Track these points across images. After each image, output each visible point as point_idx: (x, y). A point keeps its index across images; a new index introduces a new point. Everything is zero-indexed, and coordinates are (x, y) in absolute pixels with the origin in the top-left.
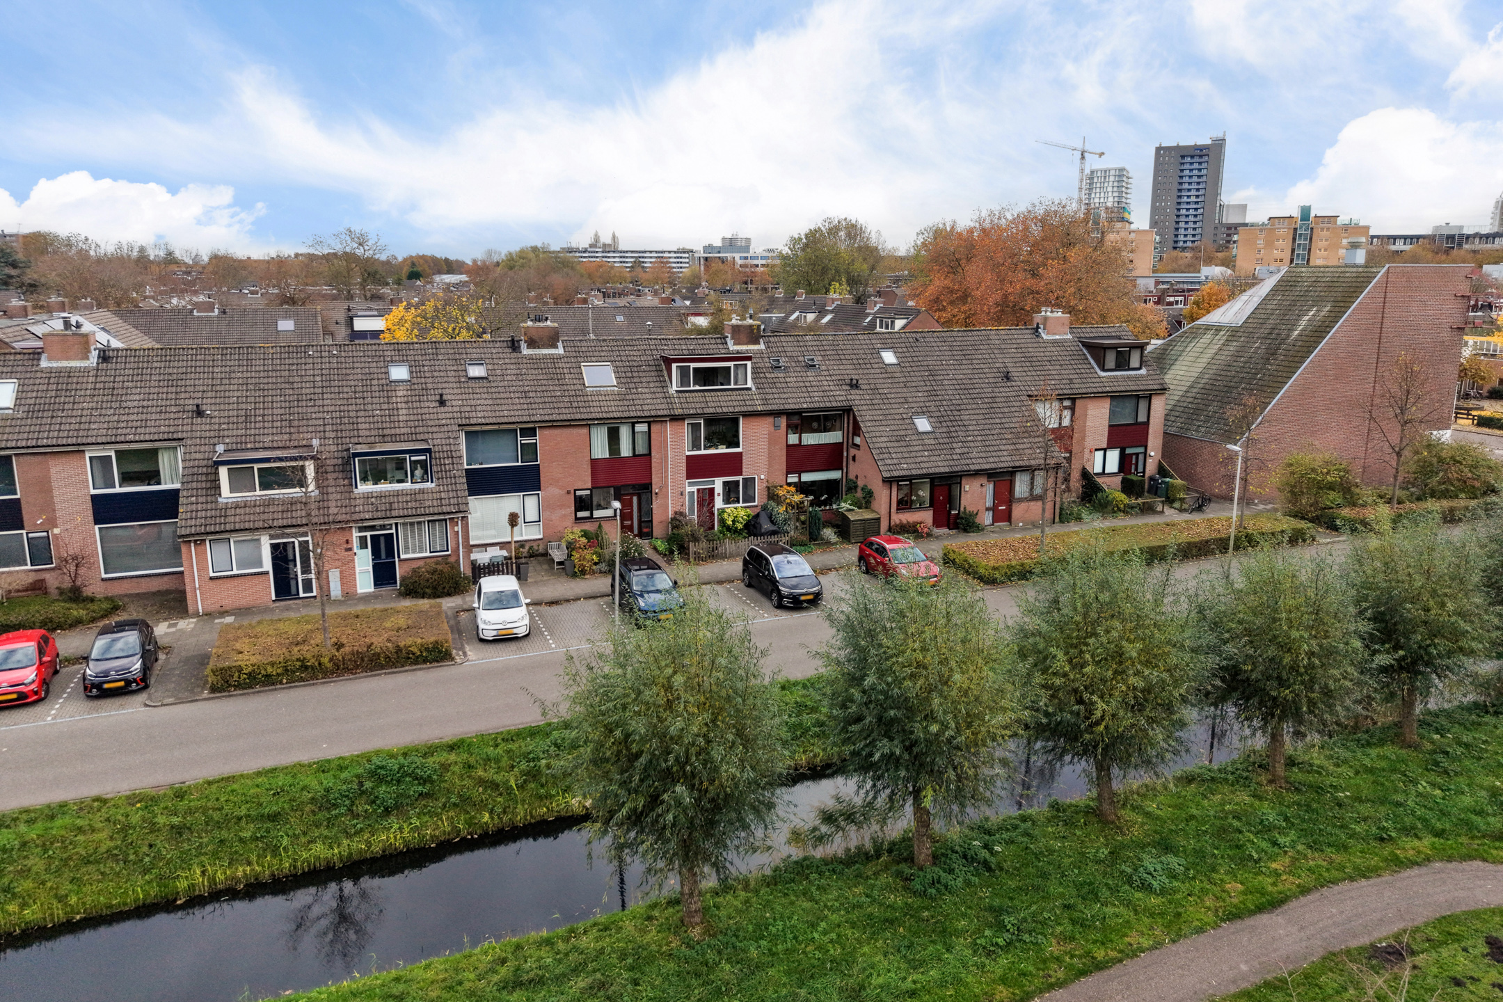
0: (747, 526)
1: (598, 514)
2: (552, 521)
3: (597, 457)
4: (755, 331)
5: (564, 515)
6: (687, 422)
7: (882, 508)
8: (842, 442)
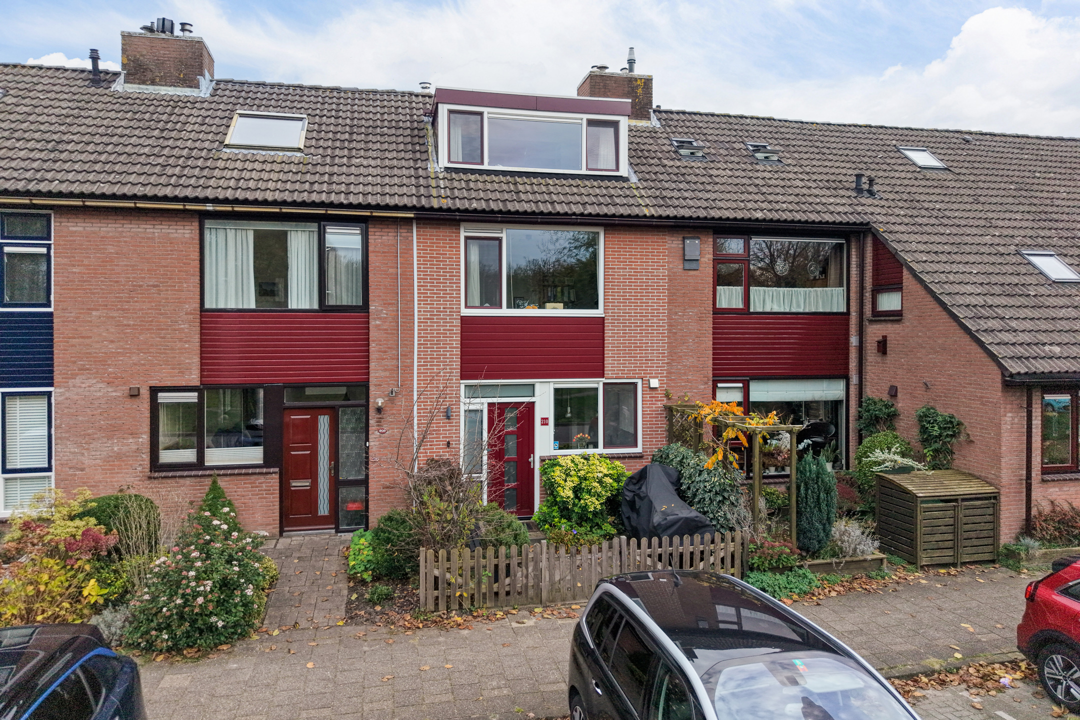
0: (613, 504)
1: (216, 456)
2: (82, 470)
3: (221, 306)
4: (640, 91)
5: (119, 456)
6: (463, 234)
7: (1003, 464)
8: (848, 313)
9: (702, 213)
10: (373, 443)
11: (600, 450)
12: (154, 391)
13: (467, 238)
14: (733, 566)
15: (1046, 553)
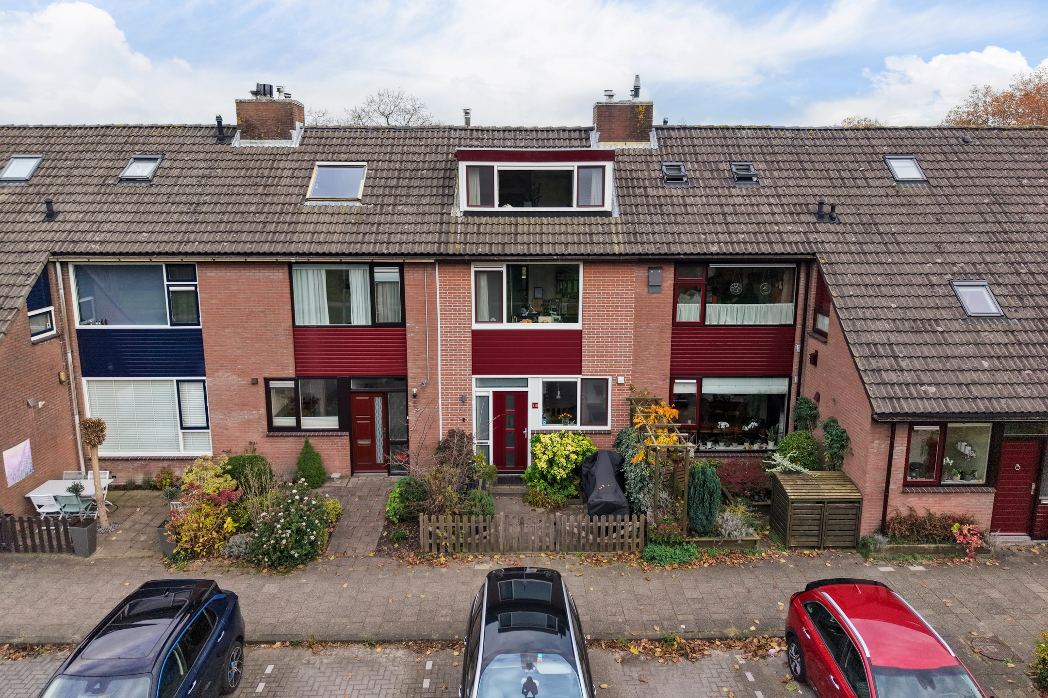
0: (578, 472)
1: (309, 422)
2: (227, 429)
3: (307, 324)
4: (641, 116)
5: (248, 422)
6: (473, 270)
7: (868, 479)
8: (794, 325)
9: (664, 249)
10: (411, 418)
11: (578, 427)
12: (267, 380)
13: (476, 272)
14: (638, 537)
15: (893, 548)
